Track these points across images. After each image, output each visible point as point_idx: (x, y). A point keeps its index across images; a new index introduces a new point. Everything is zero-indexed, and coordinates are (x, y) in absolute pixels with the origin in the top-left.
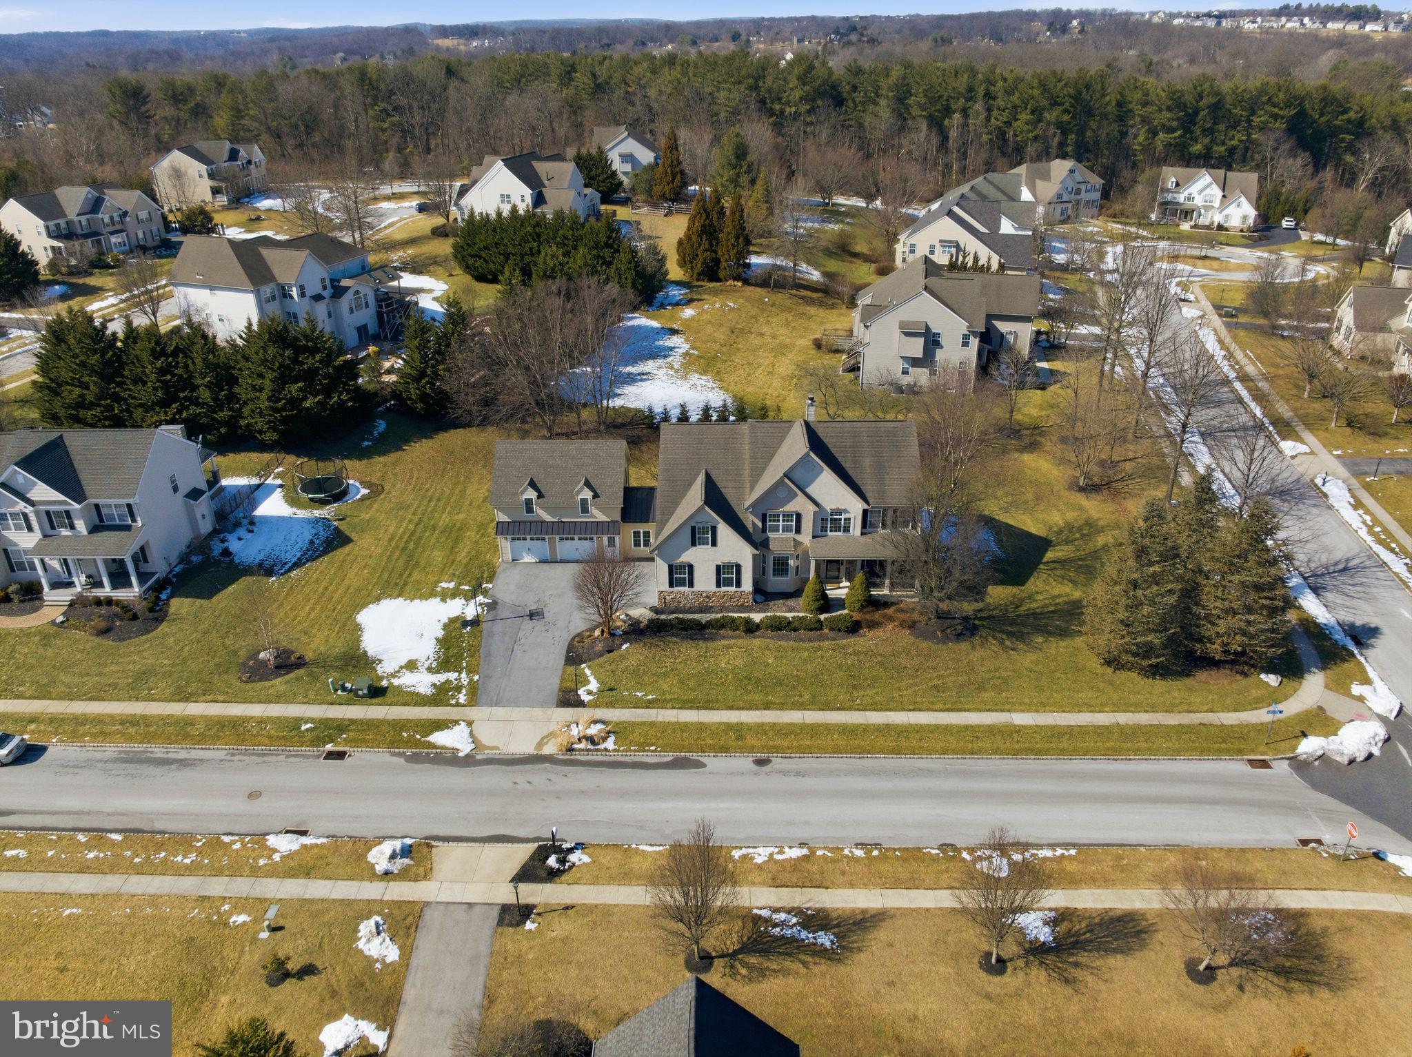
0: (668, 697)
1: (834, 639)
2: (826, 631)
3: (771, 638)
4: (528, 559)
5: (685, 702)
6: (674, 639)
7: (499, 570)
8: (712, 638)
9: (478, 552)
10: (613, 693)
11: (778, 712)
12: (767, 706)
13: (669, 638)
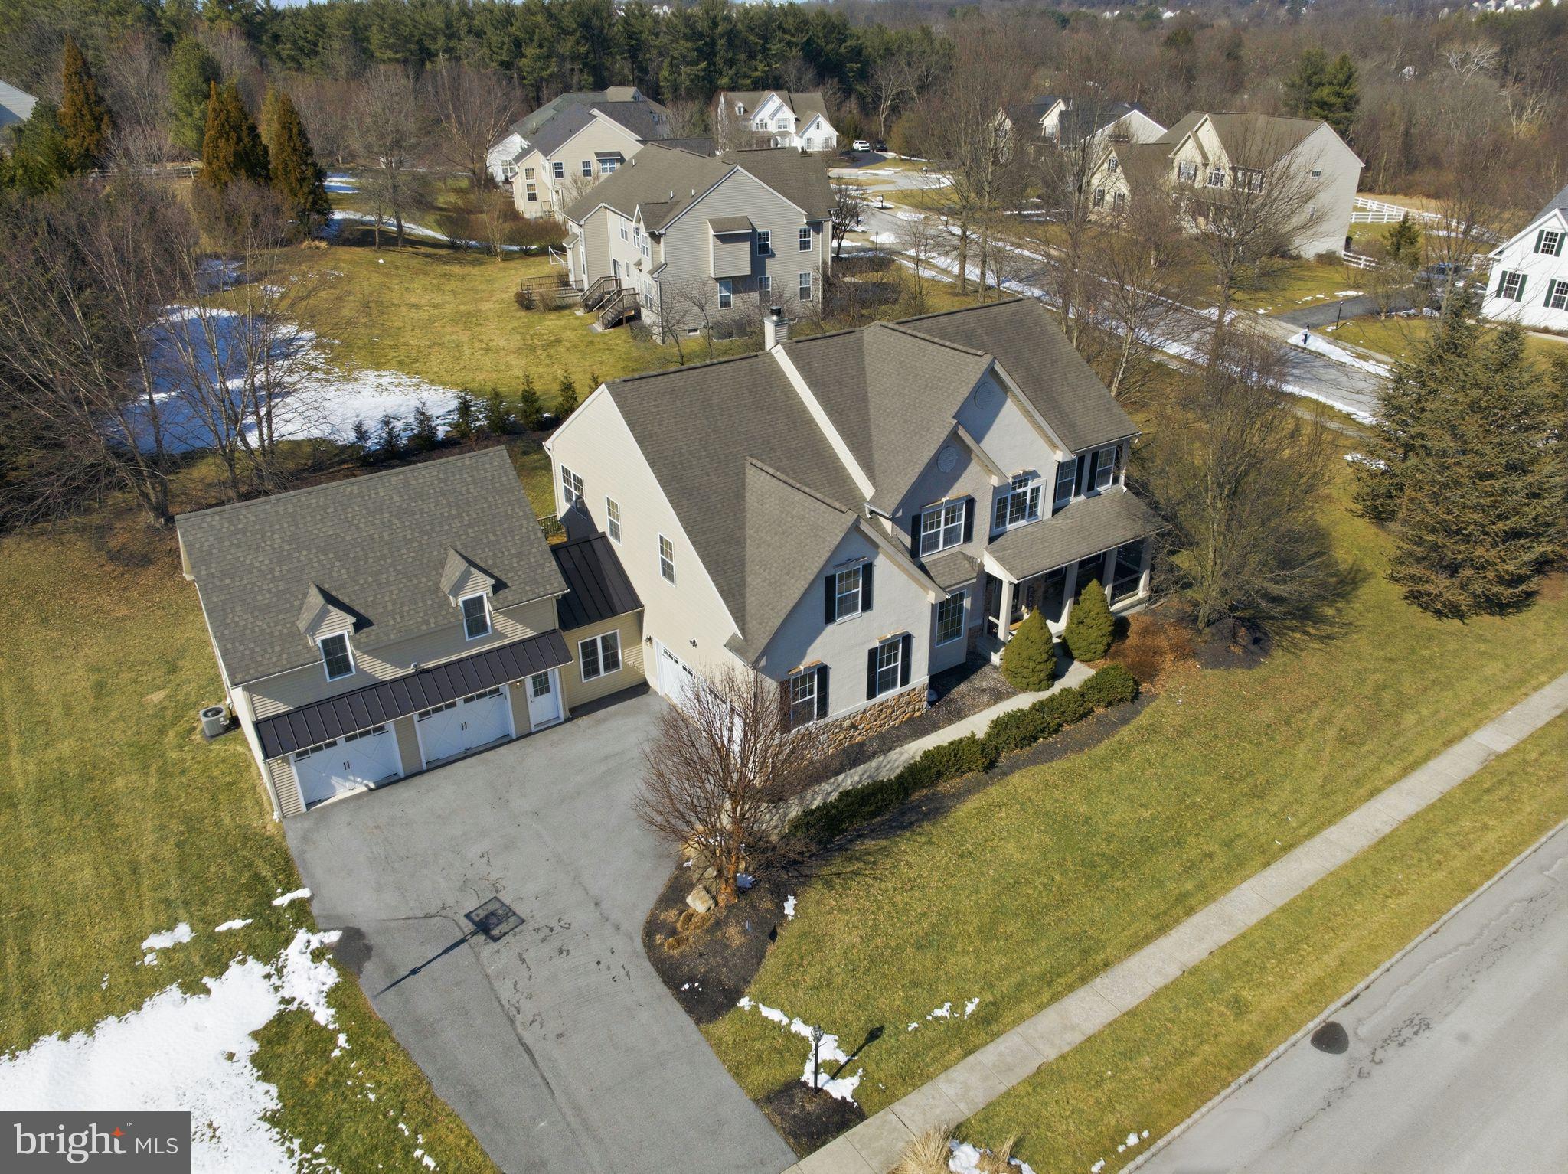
0: (1006, 986)
1: (1124, 721)
2: (1100, 711)
3: (1032, 761)
4: (345, 790)
5: (1048, 979)
6: (871, 844)
7: (292, 843)
8: (936, 810)
9: (188, 820)
10: (886, 1042)
11: (1212, 908)
12: (1182, 907)
13: (861, 846)
